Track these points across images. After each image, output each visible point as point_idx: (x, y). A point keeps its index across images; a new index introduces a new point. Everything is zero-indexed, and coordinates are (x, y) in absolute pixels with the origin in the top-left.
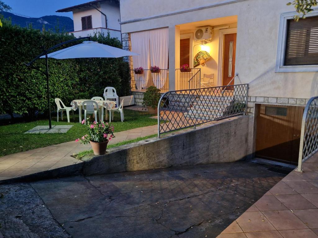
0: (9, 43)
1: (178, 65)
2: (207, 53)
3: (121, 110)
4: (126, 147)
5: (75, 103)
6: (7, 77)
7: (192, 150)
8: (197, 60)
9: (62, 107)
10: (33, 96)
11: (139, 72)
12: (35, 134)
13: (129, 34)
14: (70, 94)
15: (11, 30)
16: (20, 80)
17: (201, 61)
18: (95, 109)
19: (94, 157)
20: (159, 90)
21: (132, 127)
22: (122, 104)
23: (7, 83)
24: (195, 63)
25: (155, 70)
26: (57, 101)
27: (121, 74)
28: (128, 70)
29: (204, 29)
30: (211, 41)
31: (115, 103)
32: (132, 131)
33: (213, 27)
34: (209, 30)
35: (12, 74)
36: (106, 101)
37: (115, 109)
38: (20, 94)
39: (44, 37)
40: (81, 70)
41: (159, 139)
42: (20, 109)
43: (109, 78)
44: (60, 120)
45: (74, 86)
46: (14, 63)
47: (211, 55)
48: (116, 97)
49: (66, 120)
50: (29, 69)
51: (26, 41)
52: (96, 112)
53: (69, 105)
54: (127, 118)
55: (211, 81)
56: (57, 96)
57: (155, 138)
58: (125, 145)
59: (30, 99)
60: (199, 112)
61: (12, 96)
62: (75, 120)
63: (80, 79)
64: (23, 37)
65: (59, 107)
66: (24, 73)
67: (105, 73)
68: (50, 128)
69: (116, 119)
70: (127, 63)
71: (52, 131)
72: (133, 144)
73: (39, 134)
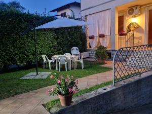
0: (15, 22)
1: (117, 32)
2: (136, 23)
3: (82, 62)
4: (88, 96)
5: (54, 58)
6: (13, 42)
7: (139, 94)
8: (129, 28)
9: (47, 60)
10: (29, 54)
11: (92, 38)
12: (26, 80)
13: (86, 16)
14: (51, 52)
15: (15, 14)
16: (22, 44)
17: (132, 29)
18: (66, 61)
19: (61, 108)
20: (106, 48)
21: (90, 74)
22: (83, 57)
23: (14, 46)
24: (127, 30)
25: (102, 36)
26: (44, 56)
27: (81, 39)
28: (85, 37)
29: (134, 8)
30: (139, 15)
31: (78, 57)
32: (90, 77)
33: (141, 6)
34: (138, 8)
35: (16, 41)
36: (72, 56)
37: (78, 61)
38: (21, 53)
39: (36, 18)
40: (58, 38)
41: (114, 88)
42: (21, 62)
43: (74, 42)
44: (45, 68)
45: (54, 47)
46: (17, 34)
47: (139, 24)
48: (79, 53)
49: (48, 68)
50: (27, 38)
51: (24, 20)
52: (66, 63)
53: (50, 59)
54: (85, 66)
55: (140, 41)
56: (44, 54)
57: (110, 86)
58: (87, 94)
59: (27, 56)
60: (135, 62)
61: (17, 54)
62: (53, 68)
63: (58, 43)
64: (23, 18)
65: (45, 60)
66: (24, 40)
67: (72, 39)
68: (37, 74)
69: (79, 67)
70: (85, 33)
71: (37, 77)
72: (93, 92)
73: (29, 80)
